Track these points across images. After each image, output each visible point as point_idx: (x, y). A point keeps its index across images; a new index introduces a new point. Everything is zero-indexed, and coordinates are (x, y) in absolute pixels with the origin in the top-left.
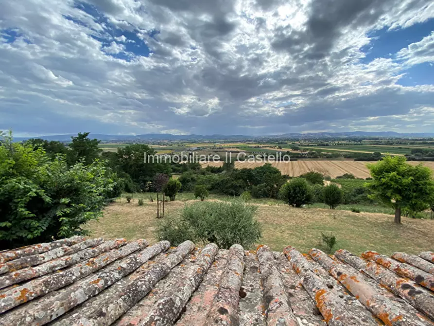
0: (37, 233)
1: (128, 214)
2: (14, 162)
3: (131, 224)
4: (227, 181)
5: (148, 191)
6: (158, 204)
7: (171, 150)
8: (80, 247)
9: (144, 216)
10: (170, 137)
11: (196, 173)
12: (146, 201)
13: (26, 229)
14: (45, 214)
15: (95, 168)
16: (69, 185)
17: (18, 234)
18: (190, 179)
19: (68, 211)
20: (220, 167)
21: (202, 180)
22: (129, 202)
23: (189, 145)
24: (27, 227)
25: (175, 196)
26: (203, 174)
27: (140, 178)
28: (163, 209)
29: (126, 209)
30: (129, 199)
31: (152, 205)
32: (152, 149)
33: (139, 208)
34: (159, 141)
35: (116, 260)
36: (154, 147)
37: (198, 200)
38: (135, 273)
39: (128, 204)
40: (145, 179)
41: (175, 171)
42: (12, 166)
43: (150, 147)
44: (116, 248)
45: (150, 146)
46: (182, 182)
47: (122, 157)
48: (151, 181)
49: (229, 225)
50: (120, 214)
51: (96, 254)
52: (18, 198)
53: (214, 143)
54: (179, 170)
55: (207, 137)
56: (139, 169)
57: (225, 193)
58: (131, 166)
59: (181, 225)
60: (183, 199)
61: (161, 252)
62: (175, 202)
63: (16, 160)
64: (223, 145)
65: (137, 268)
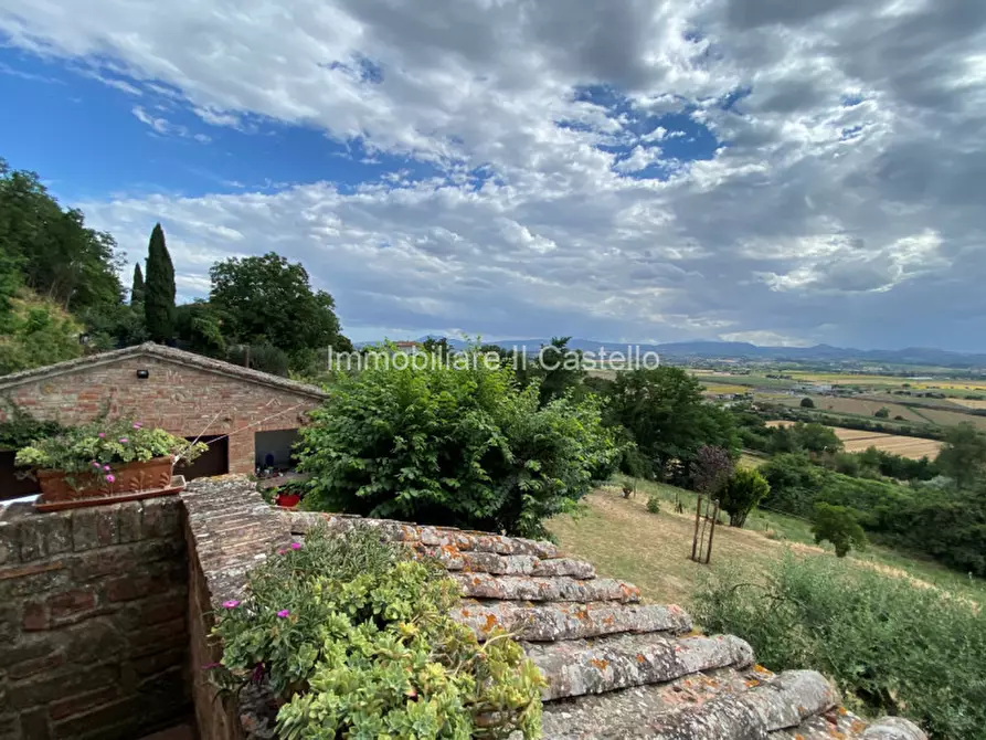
0: (489, 510)
1: (623, 523)
2: (476, 386)
3: (627, 551)
4: (951, 517)
5: (669, 482)
6: (697, 524)
7: (744, 385)
8: (555, 571)
9: (659, 541)
10: (743, 351)
11: (817, 464)
12: (666, 507)
13: (474, 499)
14: (500, 481)
15: (585, 412)
16: (543, 436)
17: (464, 504)
18: (798, 476)
19: (536, 485)
20: (924, 461)
21: (841, 488)
22: (626, 497)
23: (804, 378)
24: (476, 496)
25: (745, 515)
26: (848, 469)
27: (655, 445)
28: (710, 542)
29: (620, 511)
30: (627, 491)
31: (679, 520)
32: (695, 379)
33: (648, 518)
34: (713, 361)
35: (624, 632)
36: (700, 373)
37: (826, 549)
38: (669, 687)
39: (626, 501)
40: (667, 450)
41: (749, 444)
42: (473, 390)
43: (690, 375)
44: (622, 602)
45: (689, 372)
46: (771, 481)
47: (622, 391)
48: (680, 458)
49: (958, 679)
50: (606, 518)
51: (585, 598)
52: (474, 444)
53: (905, 375)
54: (763, 444)
55: (877, 357)
56: (656, 423)
57: (938, 557)
58: (638, 415)
59: (768, 608)
60: (771, 531)
61: (729, 665)
62: (745, 531)
63: (479, 382)
64: (944, 386)
65: (676, 679)
